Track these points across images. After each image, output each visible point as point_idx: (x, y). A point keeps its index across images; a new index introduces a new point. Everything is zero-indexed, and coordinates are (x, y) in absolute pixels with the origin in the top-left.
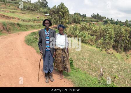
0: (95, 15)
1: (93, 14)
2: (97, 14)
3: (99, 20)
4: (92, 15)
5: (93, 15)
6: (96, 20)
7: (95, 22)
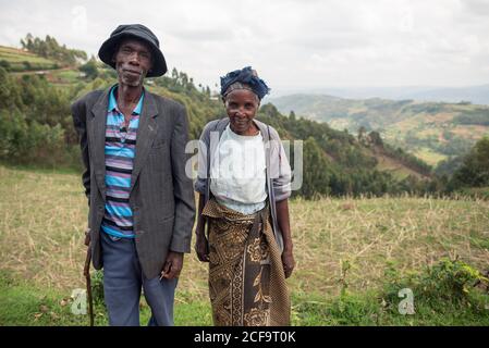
0: (37, 39)
1: (29, 35)
2: (48, 38)
3: (59, 64)
4: (26, 43)
5: (30, 41)
6: (49, 62)
7: (45, 69)
